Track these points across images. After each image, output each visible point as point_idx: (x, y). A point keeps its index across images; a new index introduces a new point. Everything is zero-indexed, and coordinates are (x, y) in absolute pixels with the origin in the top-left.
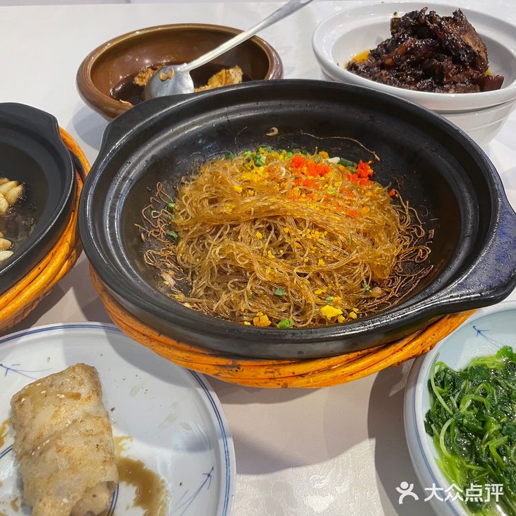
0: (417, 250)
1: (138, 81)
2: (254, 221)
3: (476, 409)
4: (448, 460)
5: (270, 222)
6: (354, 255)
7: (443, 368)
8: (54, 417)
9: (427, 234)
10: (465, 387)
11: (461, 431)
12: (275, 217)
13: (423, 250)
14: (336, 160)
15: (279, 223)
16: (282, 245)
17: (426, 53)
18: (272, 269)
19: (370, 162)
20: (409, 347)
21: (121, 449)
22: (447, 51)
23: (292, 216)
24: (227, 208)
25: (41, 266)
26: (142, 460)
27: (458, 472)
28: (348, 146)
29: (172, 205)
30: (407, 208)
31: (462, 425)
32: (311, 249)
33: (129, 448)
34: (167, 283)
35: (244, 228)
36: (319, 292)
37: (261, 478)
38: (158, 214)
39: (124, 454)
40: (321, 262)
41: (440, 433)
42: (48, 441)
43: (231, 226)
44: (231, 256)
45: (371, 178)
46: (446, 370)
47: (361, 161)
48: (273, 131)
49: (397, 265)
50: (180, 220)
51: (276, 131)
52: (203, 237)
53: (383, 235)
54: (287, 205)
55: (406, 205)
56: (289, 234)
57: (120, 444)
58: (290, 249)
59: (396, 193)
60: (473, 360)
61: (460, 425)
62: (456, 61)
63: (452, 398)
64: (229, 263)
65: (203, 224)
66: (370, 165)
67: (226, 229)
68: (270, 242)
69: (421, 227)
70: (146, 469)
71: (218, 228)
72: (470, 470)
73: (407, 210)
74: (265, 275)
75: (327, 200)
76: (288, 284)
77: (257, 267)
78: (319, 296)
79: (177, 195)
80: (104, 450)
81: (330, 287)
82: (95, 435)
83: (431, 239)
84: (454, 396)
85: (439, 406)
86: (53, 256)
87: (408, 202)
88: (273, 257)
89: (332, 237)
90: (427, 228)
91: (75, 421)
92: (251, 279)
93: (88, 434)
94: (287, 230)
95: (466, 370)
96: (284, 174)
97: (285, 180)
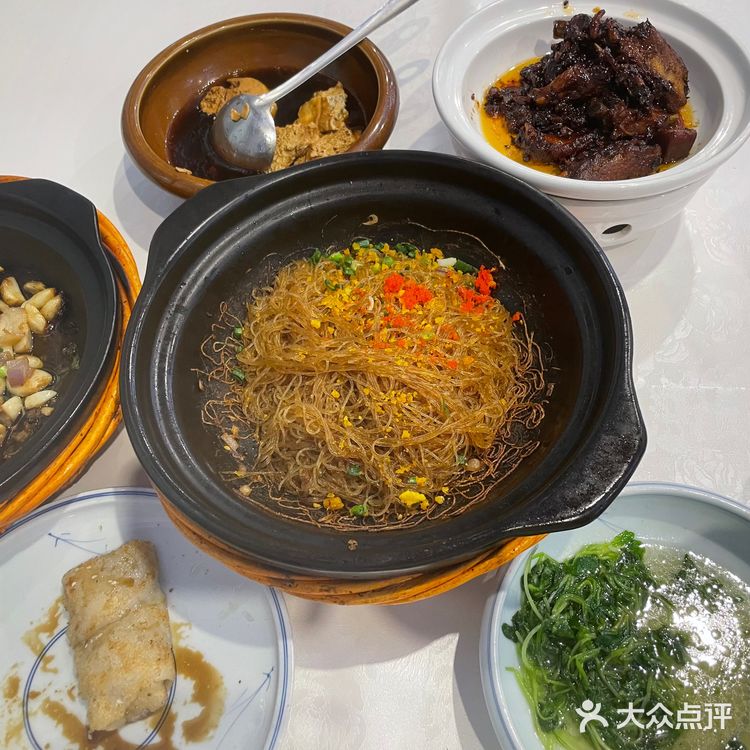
0: (531, 410)
2: (331, 375)
3: (572, 613)
4: (528, 671)
5: (350, 378)
6: (447, 426)
7: (543, 559)
8: (106, 607)
9: (546, 388)
10: (564, 585)
11: (550, 639)
12: (354, 373)
13: (538, 412)
14: (452, 261)
15: (359, 383)
16: (362, 408)
18: (347, 440)
19: (493, 269)
20: (482, 566)
21: (179, 637)
23: (374, 373)
24: (299, 355)
25: (84, 431)
26: (202, 652)
27: (536, 686)
28: (468, 244)
29: (239, 331)
30: (530, 341)
31: (550, 632)
32: (395, 416)
33: (188, 636)
34: (228, 448)
35: (319, 382)
36: (400, 471)
37: (329, 674)
38: (222, 346)
39: (182, 644)
40: (406, 434)
41: (524, 638)
42: (100, 635)
43: (304, 379)
44: (299, 422)
45: (494, 293)
46: (547, 563)
47: (483, 267)
48: (371, 219)
49: (505, 426)
50: (247, 358)
51: (376, 219)
52: (271, 386)
53: (492, 388)
54: (370, 355)
55: (530, 337)
56: (369, 397)
57: (179, 631)
58: (370, 414)
59: (521, 318)
60: (583, 548)
61: (547, 631)
62: (633, 103)
63: (545, 599)
64: (299, 428)
65: (272, 370)
66: (492, 273)
67: (298, 380)
68: (349, 404)
69: (541, 375)
70: (205, 662)
71: (289, 377)
72: (551, 685)
73: (530, 346)
74: (338, 449)
75: (421, 347)
76: (365, 461)
77: (329, 437)
78: (401, 477)
79: (246, 314)
80: (158, 646)
81: (415, 463)
82: (150, 628)
83: (548, 398)
84: (549, 596)
85: (529, 608)
86: (97, 415)
87: (532, 334)
88: (350, 424)
89: (422, 401)
90: (549, 377)
91: (128, 612)
92: (322, 453)
93: (142, 627)
94: (367, 391)
95: (571, 561)
96: (371, 308)
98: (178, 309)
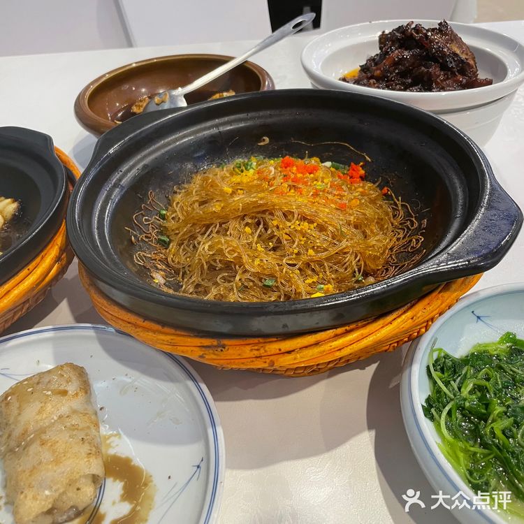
0: (411, 240)
1: (135, 109)
2: (243, 219)
3: (479, 394)
4: (451, 445)
5: (258, 217)
6: (344, 243)
7: (443, 355)
8: (40, 412)
9: (420, 225)
10: (466, 373)
11: (464, 415)
12: (264, 212)
13: (416, 240)
14: (328, 164)
15: (267, 217)
16: (272, 237)
17: (413, 63)
18: (260, 260)
19: (361, 164)
20: (399, 320)
21: (109, 446)
22: (434, 59)
23: (280, 209)
24: (216, 207)
25: (31, 267)
26: (131, 457)
27: (461, 455)
28: (339, 150)
29: (164, 212)
30: (399, 203)
31: (463, 408)
32: (301, 241)
33: (117, 445)
34: (157, 281)
35: (233, 224)
36: (309, 281)
38: (150, 221)
39: (112, 452)
40: (311, 252)
41: (440, 416)
42: (32, 436)
43: (221, 224)
44: (220, 252)
45: (363, 178)
46: (446, 356)
47: (352, 164)
48: (264, 140)
49: (391, 256)
50: (171, 224)
51: (267, 140)
52: (193, 237)
53: (375, 228)
54: (275, 199)
55: (398, 200)
56: (278, 227)
57: (108, 442)
58: (279, 241)
59: (388, 191)
60: (474, 346)
61: (461, 408)
62: (444, 67)
63: (452, 382)
64: (218, 258)
65: (194, 224)
66: (361, 166)
67: (215, 227)
68: (260, 236)
69: (413, 219)
70: (134, 465)
71: (208, 227)
72: (475, 454)
73: (399, 205)
74: (254, 266)
75: (316, 195)
76: (278, 275)
77: (245, 258)
78: (310, 285)
79: (169, 203)
80: (90, 443)
81: (321, 276)
82: (81, 430)
83: (424, 229)
84: (455, 381)
85: (439, 391)
86: (43, 258)
87: (400, 198)
88: (263, 249)
89: (321, 228)
90: (419, 219)
91: (60, 417)
92: (240, 272)
93: (74, 428)
94: (275, 223)
95: (467, 356)
96: (273, 173)
97: (274, 178)
98: (116, 185)
